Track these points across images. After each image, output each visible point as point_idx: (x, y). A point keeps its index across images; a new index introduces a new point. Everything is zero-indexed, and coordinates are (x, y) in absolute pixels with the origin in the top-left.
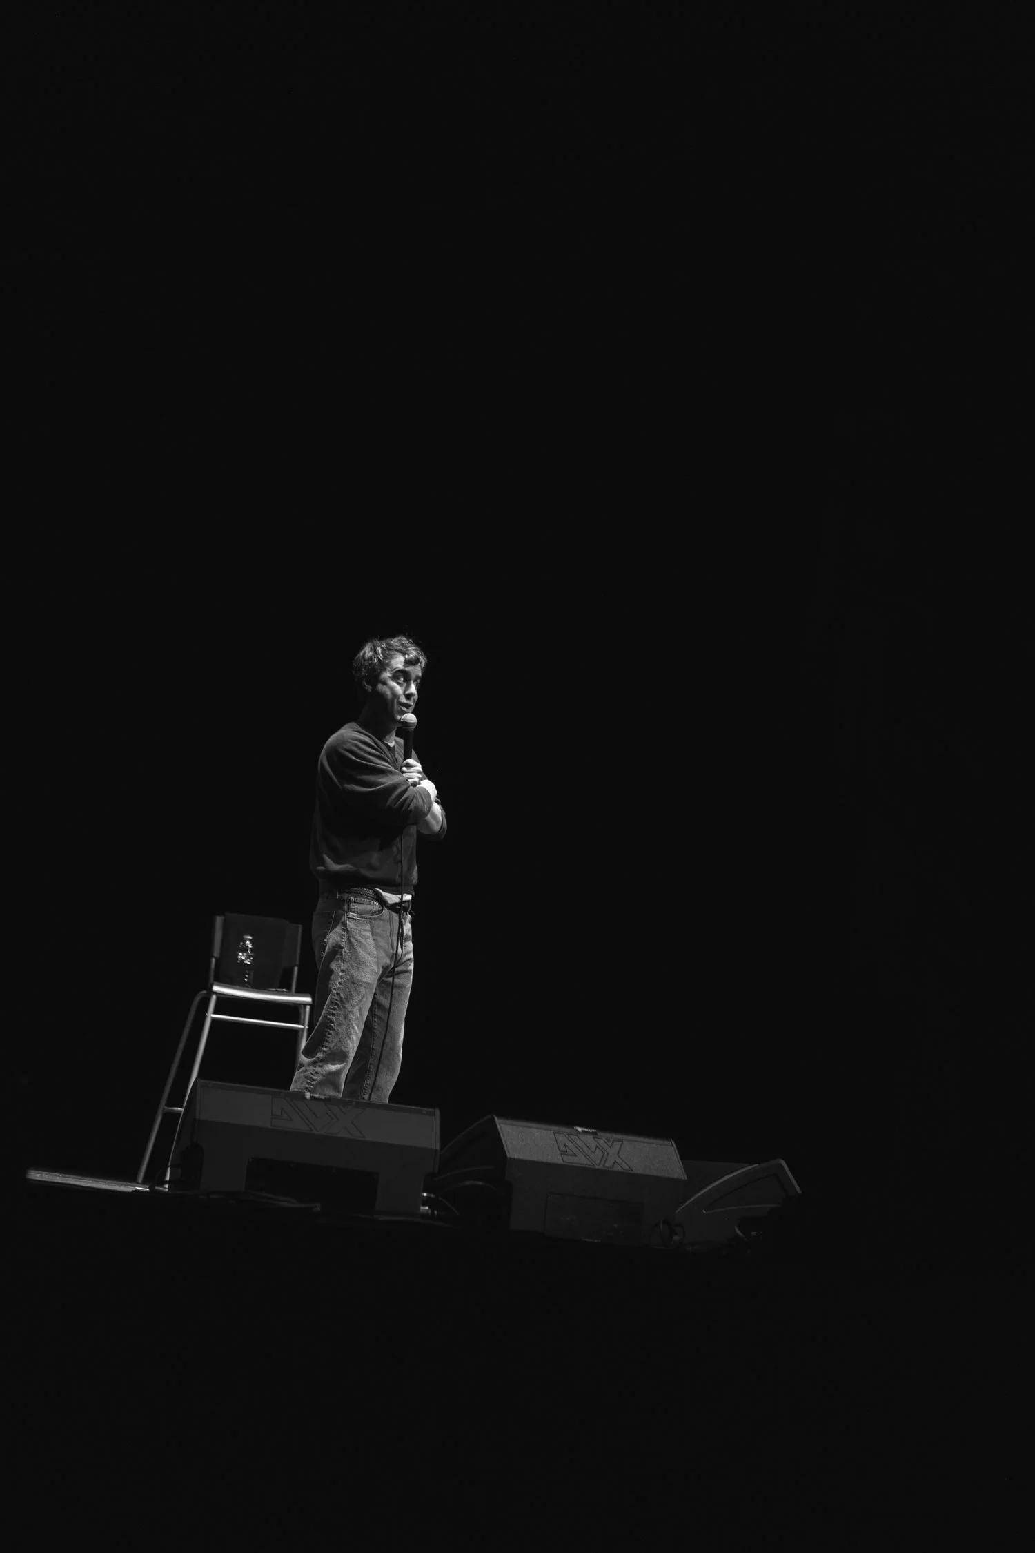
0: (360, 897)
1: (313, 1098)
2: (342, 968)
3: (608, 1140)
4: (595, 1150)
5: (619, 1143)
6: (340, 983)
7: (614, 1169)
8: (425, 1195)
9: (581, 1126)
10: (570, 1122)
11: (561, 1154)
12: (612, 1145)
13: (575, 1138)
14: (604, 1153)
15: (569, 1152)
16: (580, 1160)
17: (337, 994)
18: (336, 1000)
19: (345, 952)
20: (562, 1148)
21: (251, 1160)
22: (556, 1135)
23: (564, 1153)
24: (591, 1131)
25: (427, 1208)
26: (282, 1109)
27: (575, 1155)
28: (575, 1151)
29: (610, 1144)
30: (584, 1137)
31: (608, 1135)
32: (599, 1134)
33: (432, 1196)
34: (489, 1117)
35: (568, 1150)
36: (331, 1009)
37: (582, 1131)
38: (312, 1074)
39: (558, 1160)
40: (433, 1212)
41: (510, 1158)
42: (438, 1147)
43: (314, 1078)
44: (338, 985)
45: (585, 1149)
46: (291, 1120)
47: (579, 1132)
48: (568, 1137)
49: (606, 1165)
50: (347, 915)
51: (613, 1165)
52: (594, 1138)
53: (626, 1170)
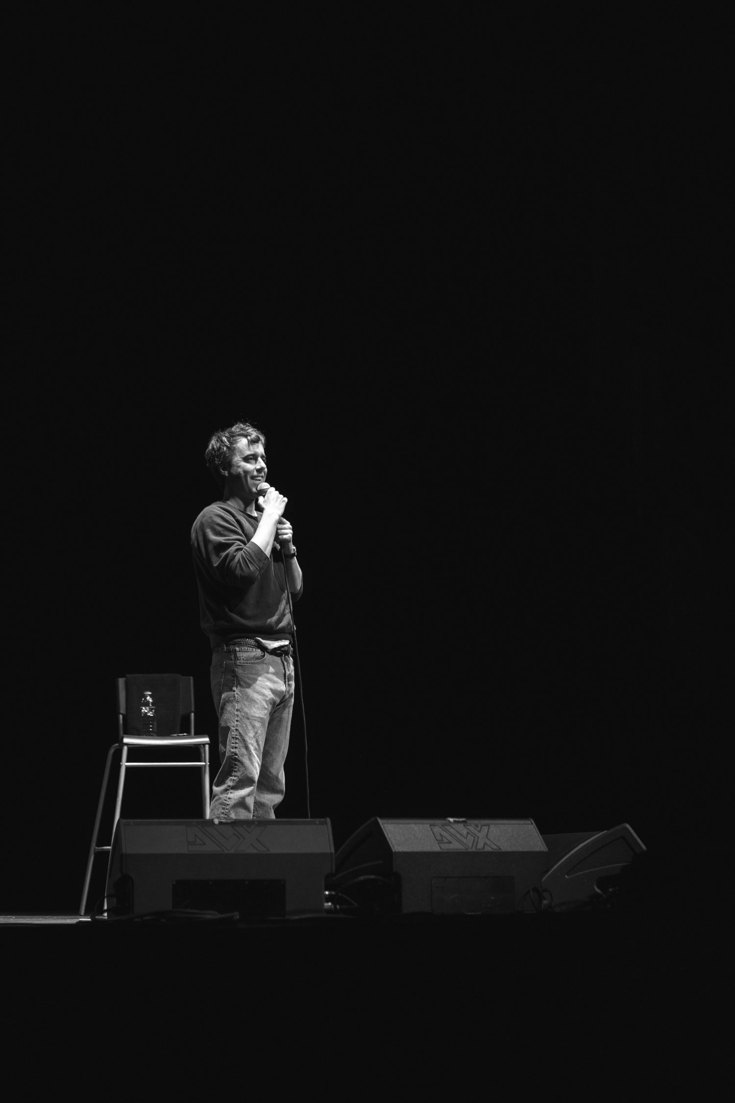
0: (244, 646)
1: (220, 823)
2: (236, 708)
3: (477, 826)
4: (467, 835)
5: (487, 827)
6: (237, 721)
7: (485, 850)
8: (327, 893)
9: (452, 817)
10: (443, 816)
11: (439, 843)
12: (480, 830)
13: (448, 828)
14: (474, 838)
15: (445, 840)
16: (455, 846)
17: (236, 730)
18: (236, 735)
19: (237, 694)
20: (439, 838)
21: (174, 883)
22: (432, 827)
23: (440, 842)
24: (461, 820)
25: (330, 904)
26: (195, 835)
27: (450, 843)
28: (449, 838)
29: (479, 829)
30: (455, 826)
31: (476, 822)
32: (469, 822)
33: (333, 893)
34: (373, 819)
35: (444, 839)
36: (233, 743)
37: (454, 821)
38: (226, 800)
39: (436, 848)
40: (335, 907)
41: (396, 852)
42: (333, 851)
43: (228, 803)
44: (236, 723)
45: (458, 836)
46: (204, 844)
47: (451, 822)
48: (442, 827)
49: (478, 847)
50: (235, 663)
51: (484, 848)
52: (464, 826)
53: (495, 849)
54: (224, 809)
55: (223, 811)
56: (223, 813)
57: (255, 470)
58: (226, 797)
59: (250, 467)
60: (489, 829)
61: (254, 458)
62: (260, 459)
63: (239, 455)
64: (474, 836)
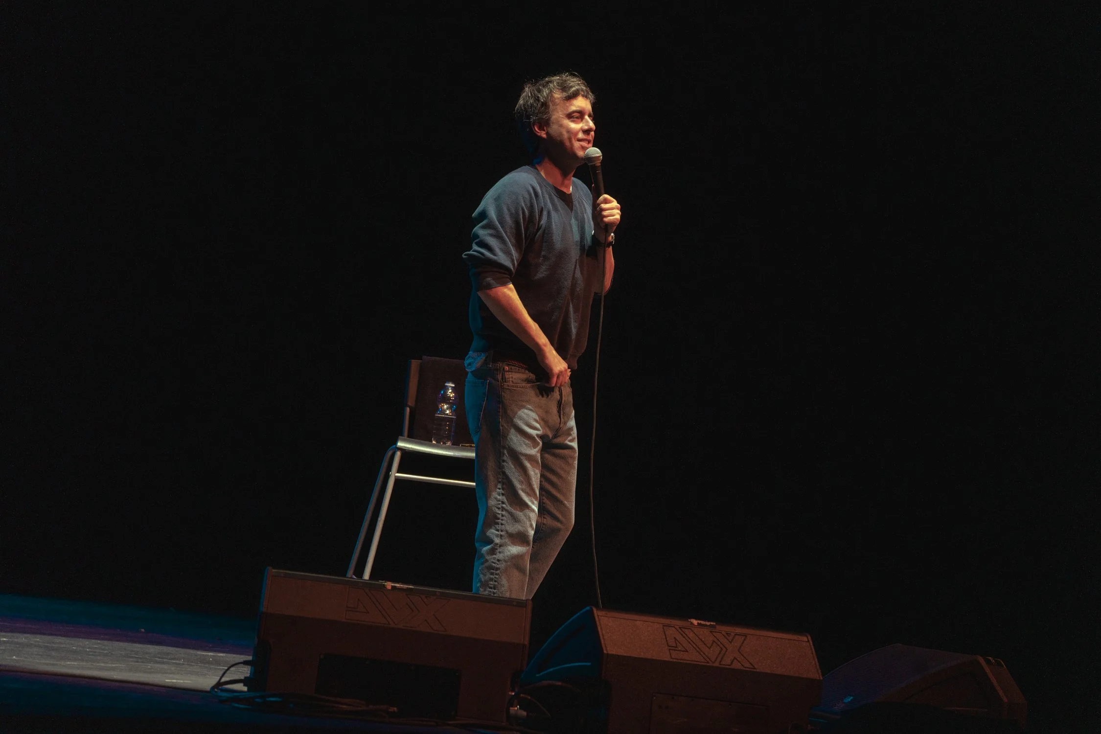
1: (393, 588)
3: (729, 634)
4: (711, 646)
7: (732, 667)
8: (513, 694)
9: (696, 619)
10: (686, 617)
12: (732, 640)
13: (686, 631)
14: (721, 650)
15: (678, 648)
16: (692, 657)
20: (671, 644)
21: (321, 657)
22: (665, 628)
23: (673, 648)
24: (708, 623)
25: (516, 709)
27: (686, 652)
28: (688, 647)
29: (730, 638)
31: (728, 629)
33: (521, 695)
34: (588, 608)
35: (678, 644)
37: (698, 624)
38: (495, 563)
39: (663, 656)
41: (608, 654)
42: (527, 642)
46: (368, 613)
47: (694, 625)
48: (680, 630)
49: (723, 663)
50: (501, 386)
51: (732, 663)
52: (711, 632)
53: (746, 668)
54: (492, 574)
55: (492, 576)
56: (491, 580)
57: (581, 131)
58: (494, 558)
59: (574, 126)
60: (745, 640)
61: (579, 115)
62: (587, 117)
63: (562, 111)
64: (721, 646)
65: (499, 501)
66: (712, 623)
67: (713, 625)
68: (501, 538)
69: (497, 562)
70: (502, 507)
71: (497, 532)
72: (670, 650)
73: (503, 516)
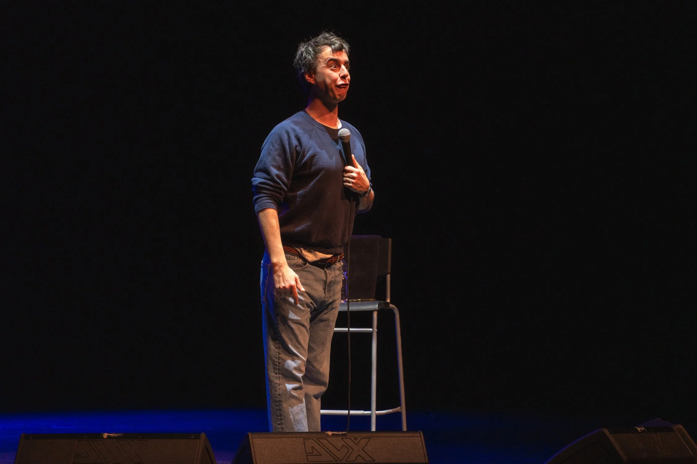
3: (356, 439)
4: (341, 448)
9: (332, 431)
12: (359, 443)
13: (322, 441)
14: (349, 450)
15: (315, 452)
20: (310, 450)
22: (304, 440)
24: (340, 433)
28: (323, 451)
29: (356, 442)
35: (314, 450)
37: (331, 434)
45: (331, 448)
47: (329, 435)
48: (318, 441)
49: (349, 459)
51: (356, 460)
52: (342, 439)
53: (367, 461)
60: (369, 441)
62: (343, 66)
64: (349, 448)
65: (277, 352)
66: (344, 433)
67: (345, 434)
68: (279, 380)
69: (279, 397)
70: (279, 357)
71: (276, 375)
72: (307, 455)
73: (279, 363)
